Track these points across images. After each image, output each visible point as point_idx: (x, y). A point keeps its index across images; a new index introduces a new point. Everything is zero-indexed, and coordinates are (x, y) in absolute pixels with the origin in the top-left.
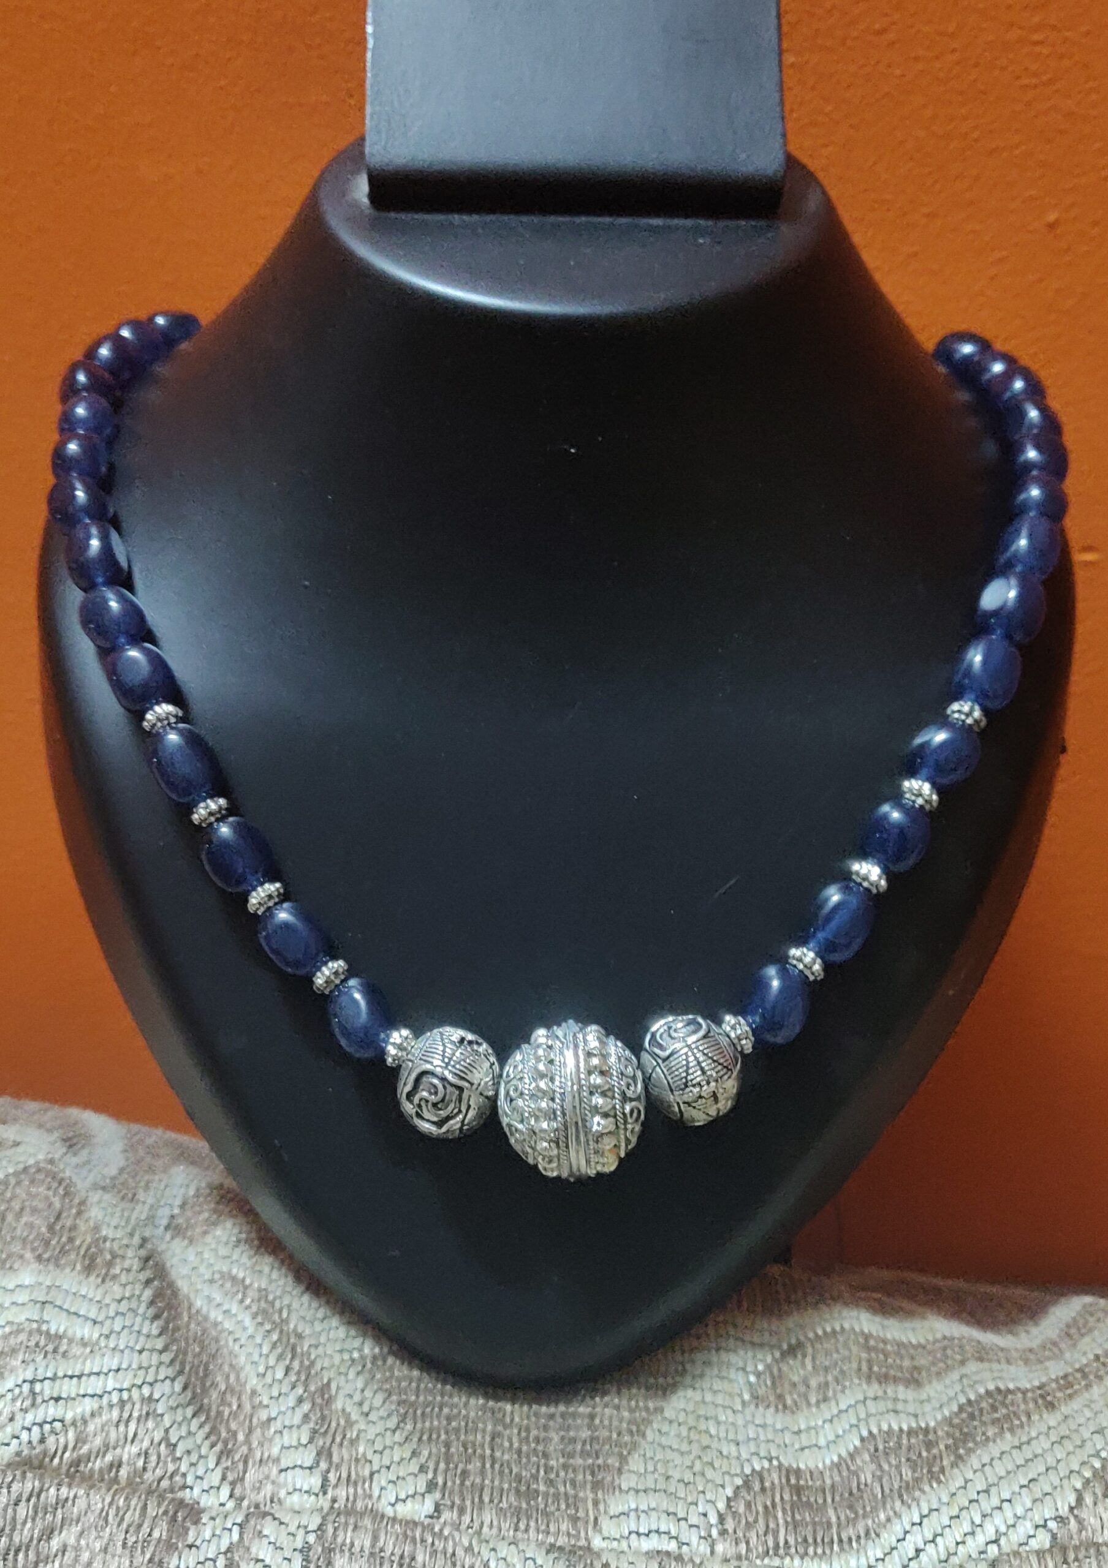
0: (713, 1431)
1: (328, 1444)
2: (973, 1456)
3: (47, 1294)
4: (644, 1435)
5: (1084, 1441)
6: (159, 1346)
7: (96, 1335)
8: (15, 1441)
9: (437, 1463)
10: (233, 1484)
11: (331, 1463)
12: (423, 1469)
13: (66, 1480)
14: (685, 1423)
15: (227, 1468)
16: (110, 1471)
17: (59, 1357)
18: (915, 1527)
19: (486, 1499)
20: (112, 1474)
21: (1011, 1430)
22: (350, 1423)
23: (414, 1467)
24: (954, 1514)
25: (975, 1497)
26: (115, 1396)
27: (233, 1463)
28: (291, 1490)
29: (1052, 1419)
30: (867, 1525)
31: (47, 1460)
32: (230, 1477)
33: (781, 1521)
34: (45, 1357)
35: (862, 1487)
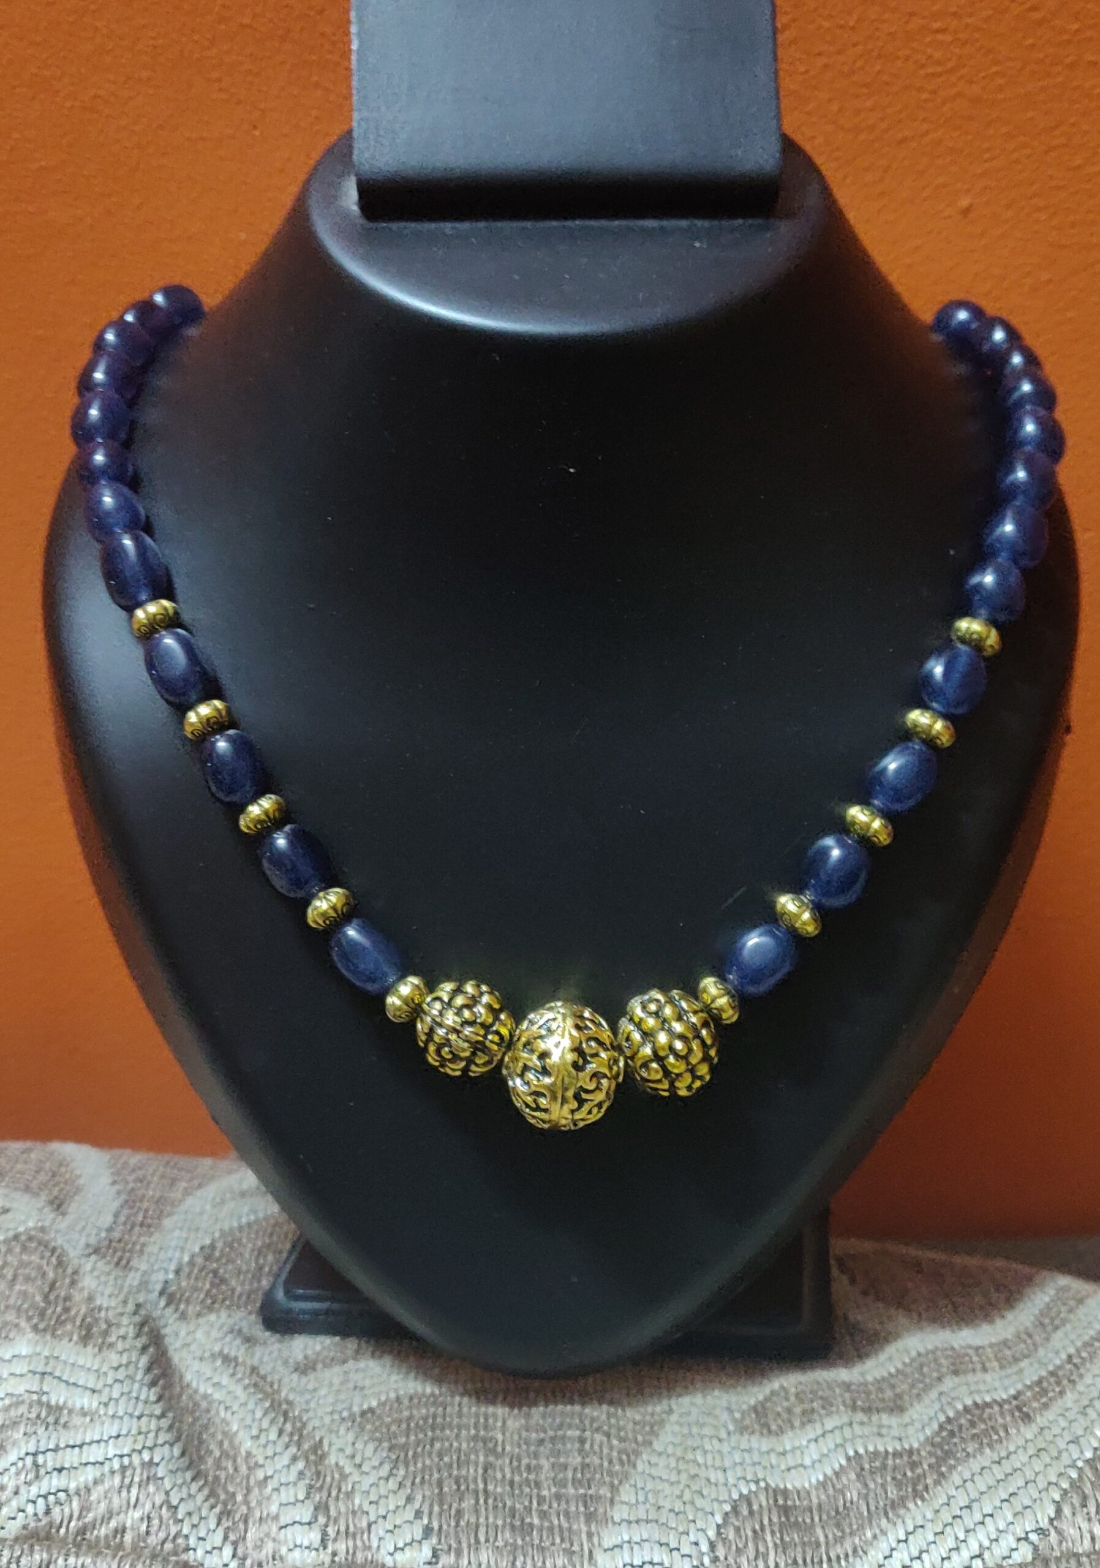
0: (700, 1460)
1: (324, 1498)
2: (954, 1473)
3: (46, 1364)
4: (634, 1466)
5: (1060, 1452)
6: (158, 1412)
7: (95, 1404)
8: (21, 1514)
9: (431, 1506)
10: (235, 1544)
11: (329, 1517)
12: (418, 1514)
13: (73, 1550)
14: (674, 1455)
15: (228, 1528)
16: (115, 1537)
17: (60, 1428)
18: (901, 1544)
19: (482, 1539)
20: (117, 1540)
21: (990, 1446)
22: (344, 1477)
23: (409, 1514)
24: (938, 1531)
25: (958, 1513)
26: (116, 1465)
27: (234, 1523)
28: (291, 1547)
29: (1029, 1432)
30: (853, 1543)
31: (53, 1530)
32: (232, 1537)
33: (771, 1545)
34: (46, 1429)
35: (848, 1504)
